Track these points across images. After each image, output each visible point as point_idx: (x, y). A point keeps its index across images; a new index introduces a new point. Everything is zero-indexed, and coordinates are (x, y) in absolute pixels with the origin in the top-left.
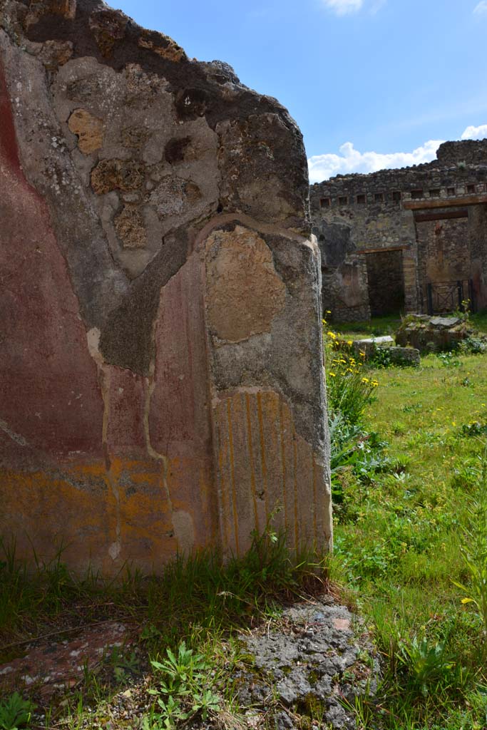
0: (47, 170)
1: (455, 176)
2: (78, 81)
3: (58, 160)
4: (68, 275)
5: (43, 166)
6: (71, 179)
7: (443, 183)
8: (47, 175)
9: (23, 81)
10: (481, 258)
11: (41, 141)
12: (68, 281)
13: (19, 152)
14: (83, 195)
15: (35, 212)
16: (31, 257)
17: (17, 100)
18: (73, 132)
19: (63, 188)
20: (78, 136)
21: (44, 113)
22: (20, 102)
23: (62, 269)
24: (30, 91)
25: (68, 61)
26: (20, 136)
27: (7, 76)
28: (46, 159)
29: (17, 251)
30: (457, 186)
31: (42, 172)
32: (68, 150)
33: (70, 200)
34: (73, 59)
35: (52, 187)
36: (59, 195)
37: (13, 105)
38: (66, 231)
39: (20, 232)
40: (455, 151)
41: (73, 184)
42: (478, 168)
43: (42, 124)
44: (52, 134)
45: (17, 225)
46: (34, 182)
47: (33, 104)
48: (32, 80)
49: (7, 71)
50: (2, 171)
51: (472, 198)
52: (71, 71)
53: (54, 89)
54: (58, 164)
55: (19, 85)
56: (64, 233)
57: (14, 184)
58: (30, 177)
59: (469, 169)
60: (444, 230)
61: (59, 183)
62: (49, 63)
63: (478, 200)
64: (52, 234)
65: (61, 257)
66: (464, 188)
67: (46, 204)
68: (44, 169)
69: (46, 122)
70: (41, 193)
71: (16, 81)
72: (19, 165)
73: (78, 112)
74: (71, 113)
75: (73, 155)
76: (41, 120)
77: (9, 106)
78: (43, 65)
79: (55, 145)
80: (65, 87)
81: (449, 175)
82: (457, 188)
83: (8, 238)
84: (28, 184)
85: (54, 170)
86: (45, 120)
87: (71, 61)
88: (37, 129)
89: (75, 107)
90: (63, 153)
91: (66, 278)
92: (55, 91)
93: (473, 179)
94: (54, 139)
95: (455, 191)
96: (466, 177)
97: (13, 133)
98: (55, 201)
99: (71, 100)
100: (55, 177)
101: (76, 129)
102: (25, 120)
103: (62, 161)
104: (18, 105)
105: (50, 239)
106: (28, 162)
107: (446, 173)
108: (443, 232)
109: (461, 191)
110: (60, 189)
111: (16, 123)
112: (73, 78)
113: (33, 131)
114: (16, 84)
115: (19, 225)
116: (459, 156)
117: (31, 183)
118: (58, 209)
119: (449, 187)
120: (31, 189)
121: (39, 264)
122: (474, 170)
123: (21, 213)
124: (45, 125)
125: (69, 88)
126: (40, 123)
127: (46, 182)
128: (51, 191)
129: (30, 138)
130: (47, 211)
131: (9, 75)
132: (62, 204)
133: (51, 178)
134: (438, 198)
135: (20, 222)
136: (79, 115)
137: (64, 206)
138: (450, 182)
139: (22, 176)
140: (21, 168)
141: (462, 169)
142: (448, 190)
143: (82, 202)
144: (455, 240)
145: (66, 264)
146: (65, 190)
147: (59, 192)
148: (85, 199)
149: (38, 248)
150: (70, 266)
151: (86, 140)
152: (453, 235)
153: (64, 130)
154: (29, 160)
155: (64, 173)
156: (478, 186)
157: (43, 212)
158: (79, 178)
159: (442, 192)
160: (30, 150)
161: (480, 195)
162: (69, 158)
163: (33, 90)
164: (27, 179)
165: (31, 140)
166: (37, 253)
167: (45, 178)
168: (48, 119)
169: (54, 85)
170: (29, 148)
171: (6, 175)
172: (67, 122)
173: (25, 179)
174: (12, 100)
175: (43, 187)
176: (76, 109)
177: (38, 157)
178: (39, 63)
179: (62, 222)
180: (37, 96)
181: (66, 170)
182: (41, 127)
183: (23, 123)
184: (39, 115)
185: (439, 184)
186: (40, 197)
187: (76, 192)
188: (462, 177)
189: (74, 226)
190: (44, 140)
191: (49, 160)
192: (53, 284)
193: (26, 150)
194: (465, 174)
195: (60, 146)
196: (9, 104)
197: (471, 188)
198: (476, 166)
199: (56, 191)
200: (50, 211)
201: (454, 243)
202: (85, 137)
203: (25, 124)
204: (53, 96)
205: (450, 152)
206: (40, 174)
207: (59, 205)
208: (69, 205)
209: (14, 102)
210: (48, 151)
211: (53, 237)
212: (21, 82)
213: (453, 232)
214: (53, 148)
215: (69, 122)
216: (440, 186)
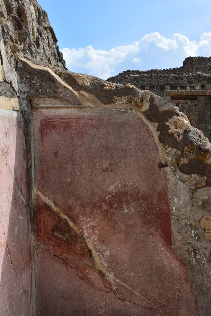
0: (188, 250)
1: (195, 79)
2: (208, 199)
3: (195, 244)
4: (197, 308)
5: (186, 247)
6: (201, 255)
7: (189, 82)
8: (188, 252)
9: (178, 197)
10: (204, 124)
11: (186, 233)
12: (196, 312)
13: (172, 238)
14: (206, 263)
15: (179, 272)
16: (174, 296)
17: (174, 208)
18: (202, 227)
19: (197, 260)
20: (204, 229)
21: (188, 216)
22: (176, 210)
23: (193, 305)
24: (182, 204)
25: (203, 187)
26: (174, 229)
27: (169, 194)
28: (188, 243)
29: (165, 292)
30: (196, 85)
31: (186, 251)
32: (199, 238)
33: (200, 267)
34: (206, 187)
35: (191, 260)
36: (195, 265)
37: (171, 211)
38: (198, 285)
39: (169, 282)
40: (193, 63)
41: (201, 257)
42: (208, 76)
43: (187, 223)
44: (192, 229)
45: (167, 278)
46: (180, 256)
47: (183, 211)
48: (183, 197)
49: (169, 191)
50: (160, 246)
51: (203, 92)
52: (205, 193)
53: (193, 202)
54: (194, 246)
55: (176, 200)
56: (197, 286)
57: (167, 255)
58: (178, 253)
59: (203, 76)
60: (181, 103)
61: (195, 257)
62: (193, 188)
63: (206, 93)
64: (189, 286)
65: (194, 299)
66: (200, 87)
67: (187, 269)
68: (187, 249)
69: (189, 222)
70: (183, 262)
71: (174, 197)
72: (171, 244)
73: (207, 217)
74: (203, 217)
75: (201, 241)
76: (186, 220)
77: (168, 211)
78: (190, 189)
79: (193, 235)
80: (200, 203)
81: (192, 78)
82: (196, 86)
83: (160, 284)
84: (176, 256)
85: (192, 249)
86: (188, 220)
87: (205, 188)
88: (184, 226)
89: (205, 214)
90: (197, 240)
91: (195, 310)
92: (194, 203)
93: (205, 82)
94: (193, 231)
95: (195, 88)
96: (201, 81)
97: (169, 227)
98: (192, 268)
99: (204, 210)
100: (193, 253)
101: (204, 226)
102: (178, 220)
103: (197, 244)
104: (174, 211)
105: (188, 288)
106: (178, 244)
107: (191, 77)
108: (180, 105)
109: (198, 88)
110: (195, 261)
111: (172, 221)
112: (205, 197)
113: (182, 227)
114: (174, 199)
115: (168, 278)
116: (195, 66)
117: (178, 256)
118: (194, 272)
119: (191, 85)
120: (178, 259)
121: (179, 301)
122: (206, 77)
123: (170, 272)
124: (189, 223)
125: (203, 204)
126: (186, 222)
127: (188, 257)
128: (190, 262)
129: (180, 231)
130: (187, 272)
131: (171, 193)
132: (196, 270)
133: (190, 254)
134: (184, 91)
135: (169, 277)
136: (207, 219)
137: (197, 271)
138: (192, 82)
139: (173, 252)
140: (173, 246)
141: (199, 75)
142: (191, 87)
143: (206, 268)
144: (186, 109)
145: (196, 303)
146: (198, 261)
147: (195, 263)
148: (207, 266)
149: (179, 292)
150: (199, 305)
151: (210, 233)
152: (185, 106)
153: (197, 226)
154: (179, 243)
155: (197, 251)
156: (207, 86)
157: (184, 273)
158: (204, 254)
159: (188, 87)
160: (179, 238)
161: (208, 91)
162: (199, 242)
163: (183, 203)
164: (176, 253)
165: (180, 232)
166: (178, 295)
167: (187, 254)
168: (190, 220)
169: (194, 200)
170: (179, 236)
171: (163, 249)
172: (199, 221)
173: (175, 253)
174: (171, 208)
175: (186, 259)
176: (206, 215)
177: (184, 242)
178: (187, 188)
179: (196, 280)
180: (185, 207)
181: (198, 250)
182: (186, 224)
183: (177, 222)
184: (185, 217)
185: (186, 83)
186: (184, 265)
187: (203, 262)
188: (199, 80)
189: (203, 282)
190: (188, 232)
191: (190, 244)
192: (187, 313)
193: (177, 237)
194: (201, 79)
195: (196, 235)
196: (169, 210)
197: (203, 87)
198: (207, 75)
199: (193, 262)
200: (189, 273)
201: (186, 111)
202: (210, 231)
203: (178, 222)
204: (193, 205)
205: (191, 63)
206: (184, 252)
207: (195, 270)
208: (200, 270)
209: (172, 209)
210: (189, 239)
211: (190, 287)
212: (177, 198)
213: (185, 105)
214: (192, 237)
215: (201, 222)
216: (186, 84)
